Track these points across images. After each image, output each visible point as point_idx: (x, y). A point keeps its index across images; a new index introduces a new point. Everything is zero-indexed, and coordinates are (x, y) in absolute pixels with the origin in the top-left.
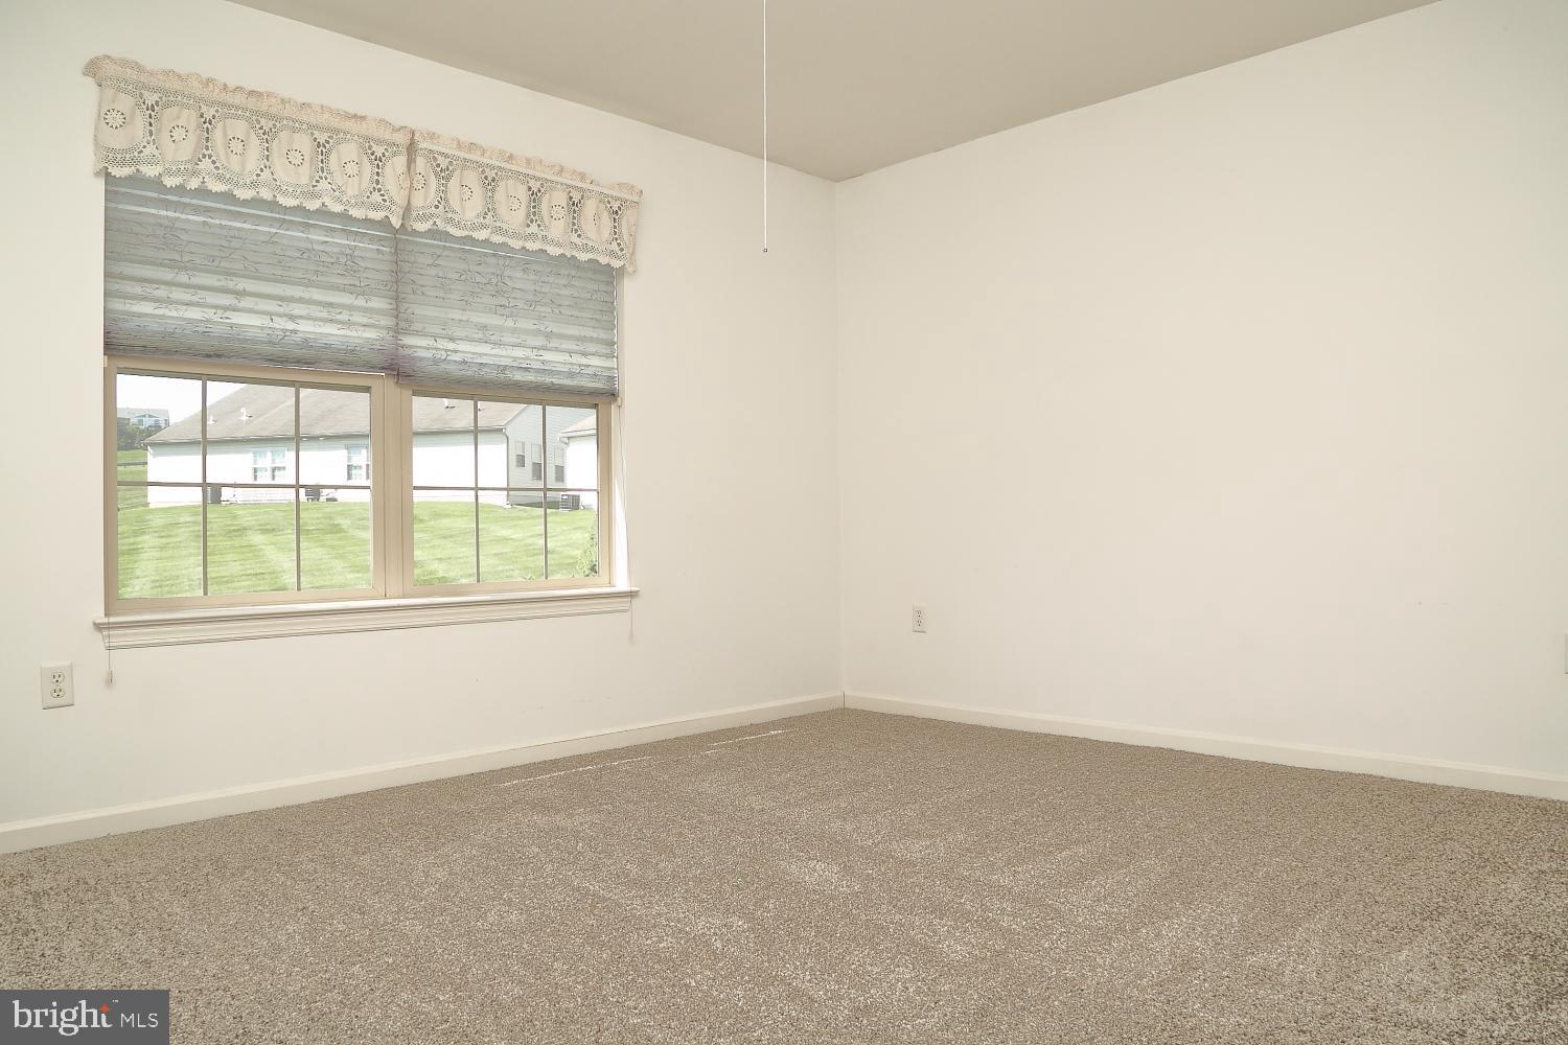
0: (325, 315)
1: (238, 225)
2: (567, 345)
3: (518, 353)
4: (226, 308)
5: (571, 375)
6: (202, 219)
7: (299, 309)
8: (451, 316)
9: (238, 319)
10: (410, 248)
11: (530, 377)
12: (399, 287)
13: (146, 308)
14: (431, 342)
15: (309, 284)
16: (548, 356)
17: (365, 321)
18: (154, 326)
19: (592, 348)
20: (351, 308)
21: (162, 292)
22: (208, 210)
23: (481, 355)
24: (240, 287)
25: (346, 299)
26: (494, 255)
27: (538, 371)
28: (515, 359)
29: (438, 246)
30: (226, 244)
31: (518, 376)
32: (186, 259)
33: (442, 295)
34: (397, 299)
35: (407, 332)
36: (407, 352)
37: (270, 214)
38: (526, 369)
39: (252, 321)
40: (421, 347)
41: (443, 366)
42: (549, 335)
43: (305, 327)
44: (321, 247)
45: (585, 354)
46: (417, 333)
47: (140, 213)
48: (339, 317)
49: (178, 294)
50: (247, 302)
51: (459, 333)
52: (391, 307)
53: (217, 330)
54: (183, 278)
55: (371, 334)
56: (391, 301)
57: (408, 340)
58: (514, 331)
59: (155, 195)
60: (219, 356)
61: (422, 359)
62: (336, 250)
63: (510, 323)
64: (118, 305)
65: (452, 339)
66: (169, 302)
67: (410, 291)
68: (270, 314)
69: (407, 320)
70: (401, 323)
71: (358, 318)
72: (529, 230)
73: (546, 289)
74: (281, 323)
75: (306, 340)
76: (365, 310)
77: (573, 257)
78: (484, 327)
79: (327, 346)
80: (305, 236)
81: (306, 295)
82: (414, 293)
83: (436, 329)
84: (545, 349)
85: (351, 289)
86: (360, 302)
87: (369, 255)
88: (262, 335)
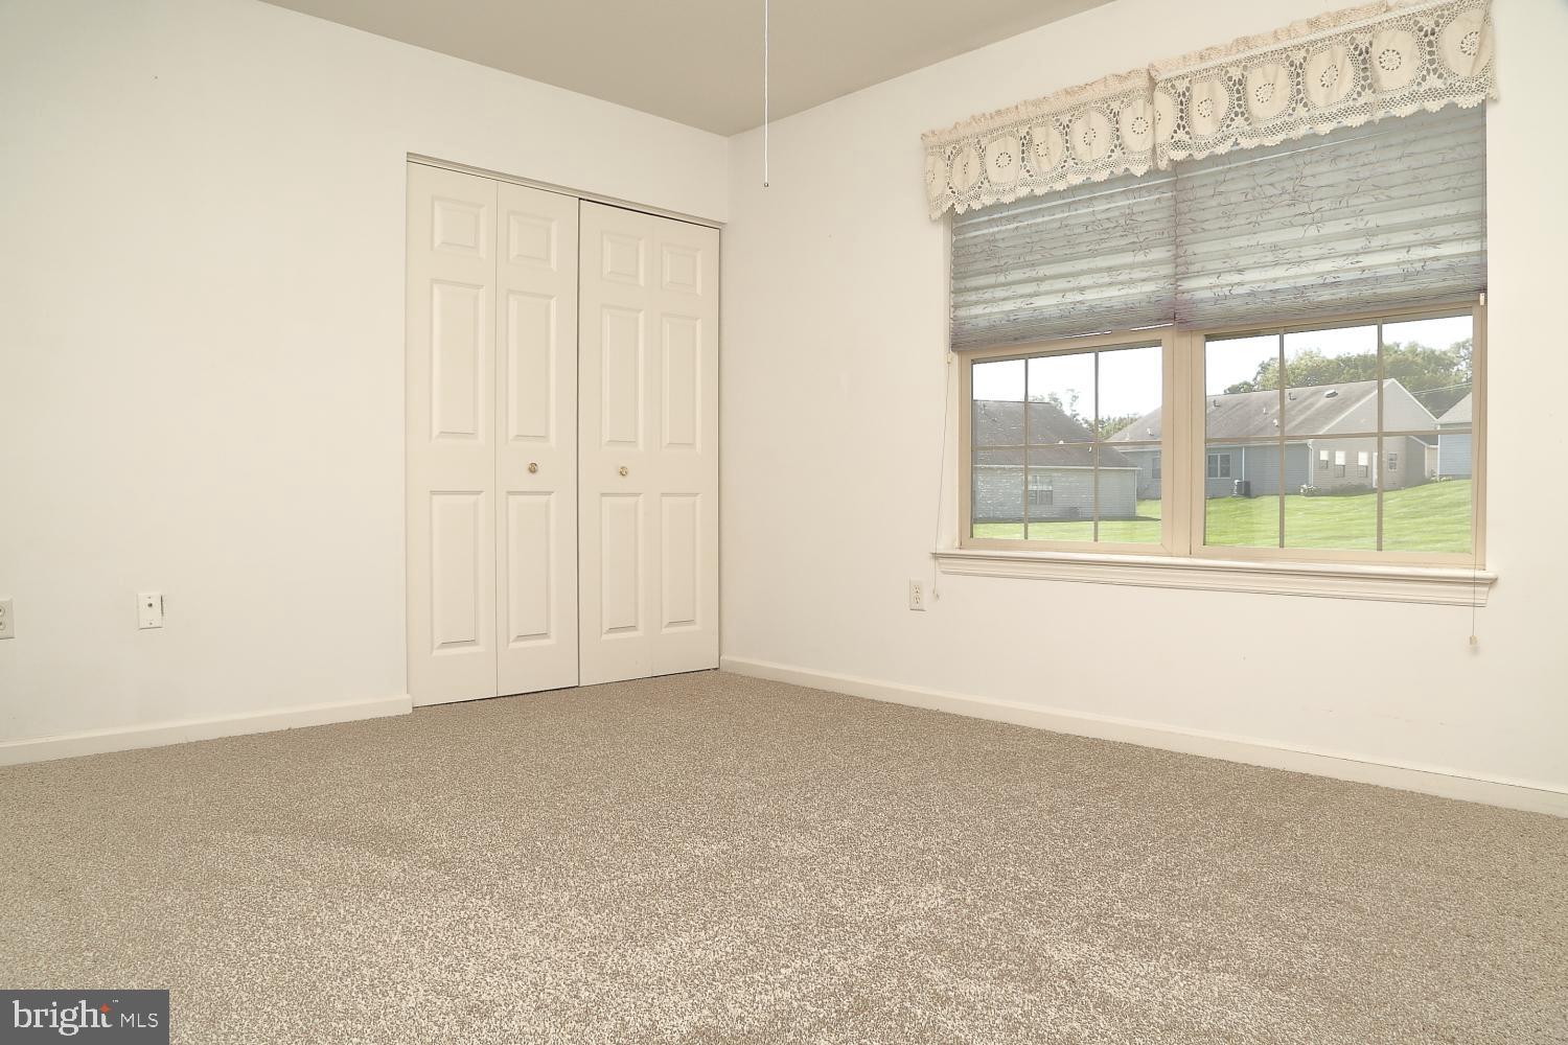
0: (1107, 280)
1: (1040, 220)
2: (1397, 238)
3: (1325, 266)
4: (1031, 296)
5: (1406, 276)
6: (1016, 225)
7: (1085, 281)
8: (1236, 245)
9: (1039, 302)
10: (1189, 185)
11: (1342, 293)
12: (1178, 231)
13: (978, 310)
14: (1213, 280)
15: (1094, 254)
16: (1367, 261)
17: (1144, 275)
18: (983, 323)
19: (1442, 231)
20: (1131, 266)
21: (988, 295)
22: (1015, 217)
23: (1275, 280)
24: (1041, 274)
25: (1128, 258)
26: (1291, 156)
27: (1352, 282)
28: (1321, 275)
29: (1221, 172)
30: (1028, 240)
31: (1326, 296)
32: (1002, 263)
33: (1225, 225)
34: (1176, 243)
35: (1186, 276)
36: (1187, 296)
37: (1063, 201)
38: (1336, 284)
39: (1048, 303)
40: (1201, 288)
41: (1229, 303)
42: (1370, 233)
43: (1091, 296)
44: (1104, 216)
45: (1435, 244)
46: (1199, 274)
47: (976, 237)
48: (1120, 278)
49: (1000, 293)
50: (1045, 286)
51: (1243, 261)
52: (1170, 253)
53: (1022, 316)
54: (1002, 279)
55: (1149, 287)
56: (1170, 247)
57: (1186, 285)
58: (1317, 241)
59: (986, 218)
60: (1024, 338)
61: (1202, 301)
62: (1117, 213)
63: (1312, 232)
64: (962, 313)
65: (1240, 271)
66: (994, 301)
67: (1189, 231)
68: (1064, 292)
69: (1187, 263)
70: (1181, 268)
71: (1137, 274)
72: (1361, 101)
73: (1365, 172)
74: (1071, 297)
75: (1091, 308)
76: (1143, 264)
77: (1423, 112)
78: (1275, 248)
79: (1109, 309)
80: (1091, 209)
81: (1092, 265)
82: (1194, 231)
83: (1218, 265)
84: (1366, 251)
85: (1134, 247)
86: (1140, 257)
87: (1146, 207)
88: (1055, 312)
